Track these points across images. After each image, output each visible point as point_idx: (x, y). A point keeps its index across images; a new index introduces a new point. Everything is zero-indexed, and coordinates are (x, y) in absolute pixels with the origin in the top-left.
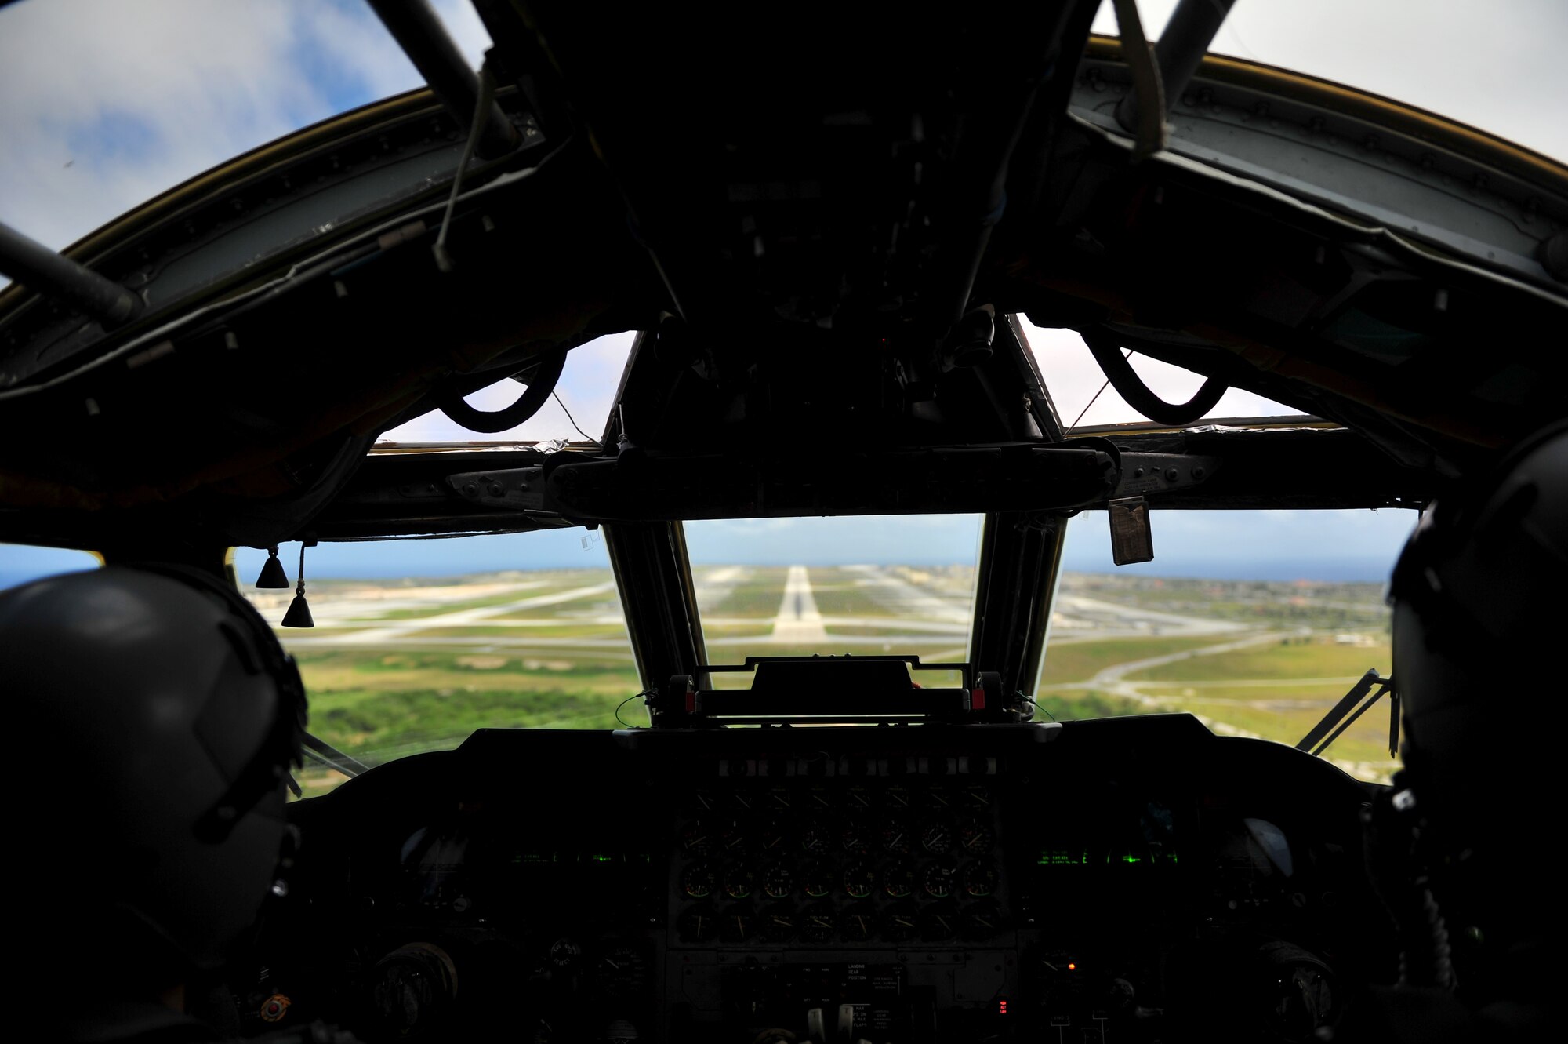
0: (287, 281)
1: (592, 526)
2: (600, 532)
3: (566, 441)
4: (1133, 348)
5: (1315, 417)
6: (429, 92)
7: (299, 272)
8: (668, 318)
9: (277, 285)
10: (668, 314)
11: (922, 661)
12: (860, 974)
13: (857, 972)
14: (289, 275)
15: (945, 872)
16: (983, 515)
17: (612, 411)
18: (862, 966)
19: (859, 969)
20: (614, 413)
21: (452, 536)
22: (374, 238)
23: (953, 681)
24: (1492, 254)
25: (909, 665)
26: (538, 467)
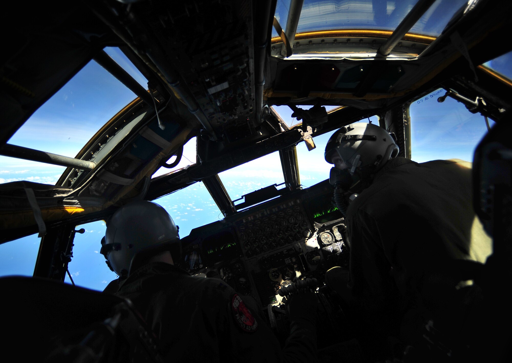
0: (123, 148)
1: (200, 181)
2: (202, 182)
3: (189, 165)
4: (298, 105)
5: (342, 106)
6: (139, 98)
7: (125, 145)
8: (202, 131)
9: (121, 149)
10: (202, 130)
11: (277, 184)
12: (286, 252)
13: (285, 252)
14: (123, 147)
15: (296, 226)
16: (278, 152)
17: (196, 156)
18: (286, 250)
19: (286, 251)
20: (197, 156)
21: (173, 193)
22: (138, 133)
23: (284, 186)
24: (368, 56)
25: (275, 186)
26: (185, 172)
